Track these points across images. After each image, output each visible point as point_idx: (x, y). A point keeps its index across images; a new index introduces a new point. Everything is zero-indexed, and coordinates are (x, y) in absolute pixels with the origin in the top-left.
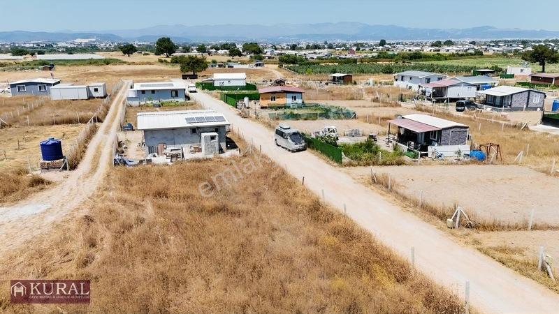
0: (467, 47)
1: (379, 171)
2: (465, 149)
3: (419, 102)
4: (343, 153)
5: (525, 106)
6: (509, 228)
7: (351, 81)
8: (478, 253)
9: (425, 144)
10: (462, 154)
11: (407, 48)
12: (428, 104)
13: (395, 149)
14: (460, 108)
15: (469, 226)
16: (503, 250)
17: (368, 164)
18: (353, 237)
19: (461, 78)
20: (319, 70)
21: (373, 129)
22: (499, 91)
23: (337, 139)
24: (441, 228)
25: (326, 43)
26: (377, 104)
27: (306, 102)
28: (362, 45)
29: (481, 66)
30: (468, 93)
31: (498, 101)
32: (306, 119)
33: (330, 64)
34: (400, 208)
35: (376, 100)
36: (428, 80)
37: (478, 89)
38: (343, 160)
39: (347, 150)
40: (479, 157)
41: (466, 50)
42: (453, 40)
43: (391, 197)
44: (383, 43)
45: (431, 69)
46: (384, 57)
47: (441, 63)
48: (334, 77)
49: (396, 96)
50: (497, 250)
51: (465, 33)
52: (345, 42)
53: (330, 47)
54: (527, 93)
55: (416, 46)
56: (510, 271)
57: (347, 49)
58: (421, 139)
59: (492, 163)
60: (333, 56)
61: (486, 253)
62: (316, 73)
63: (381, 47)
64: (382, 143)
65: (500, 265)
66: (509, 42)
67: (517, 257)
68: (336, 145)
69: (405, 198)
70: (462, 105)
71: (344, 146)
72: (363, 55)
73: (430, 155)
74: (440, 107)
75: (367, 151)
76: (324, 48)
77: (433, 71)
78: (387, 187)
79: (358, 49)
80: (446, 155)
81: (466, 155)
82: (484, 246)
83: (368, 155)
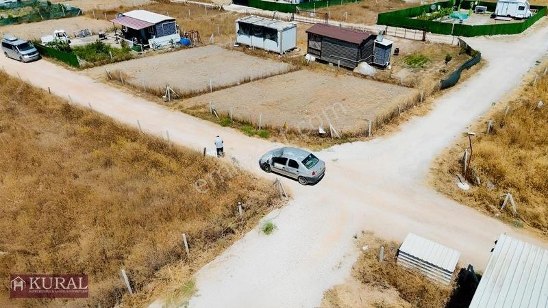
1: (112, 68)
2: (176, 37)
4: (78, 58)
6: (200, 93)
8: (181, 113)
9: (146, 38)
10: (174, 42)
13: (123, 44)
15: (177, 98)
16: (195, 108)
17: (103, 64)
18: (101, 124)
21: (101, 26)
23: (70, 42)
24: (160, 103)
32: (29, 22)
34: (131, 95)
38: (80, 64)
39: (83, 52)
40: (186, 44)
43: (125, 88)
50: (191, 109)
56: (197, 119)
58: (143, 34)
59: (195, 46)
61: (185, 112)
64: (111, 41)
65: (192, 117)
67: (202, 110)
68: (69, 50)
69: (134, 87)
71: (78, 48)
73: (151, 47)
75: (98, 53)
78: (120, 81)
80: (163, 44)
81: (178, 43)
82: (184, 109)
83: (100, 55)
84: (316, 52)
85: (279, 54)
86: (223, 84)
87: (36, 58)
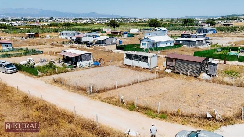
0: (88, 21)
1: (56, 76)
2: (92, 62)
3: (71, 44)
4: (38, 71)
5: (110, 43)
6: (110, 89)
7: (38, 36)
8: (100, 102)
9: (75, 62)
10: (91, 64)
11: (63, 21)
12: (75, 45)
13: (63, 65)
14: (88, 46)
15: (96, 92)
16: (108, 98)
17: (51, 74)
19: (87, 34)
20: (20, 31)
21: (52, 58)
22: (101, 38)
23: (35, 64)
25: (22, 18)
26: (53, 46)
27: (15, 48)
28: (42, 19)
29: (94, 28)
30: (90, 39)
31: (101, 42)
32: (16, 56)
33: (26, 28)
34: (68, 91)
35: (52, 44)
36: (74, 35)
37: (94, 38)
38: (39, 74)
39: (40, 69)
40: (97, 64)
41: (88, 22)
42: (82, 18)
43: (64, 87)
44: (52, 19)
45: (75, 30)
46: (53, 25)
47: (79, 27)
48: (29, 35)
49: (61, 42)
50: (106, 99)
51: (86, 15)
52: (32, 18)
53: (25, 20)
54: (110, 38)
55: (67, 20)
56: (111, 105)
57: (34, 21)
58: (74, 60)
59: (102, 66)
60: (27, 24)
61: (103, 101)
62: (18, 33)
63: (51, 21)
64: (57, 64)
65: (108, 104)
66: (102, 19)
67: (113, 100)
68: (34, 68)
69: (70, 86)
70: (88, 44)
71: (39, 67)
72: (43, 24)
73: (78, 66)
74: (80, 46)
75: (50, 68)
76: (22, 20)
77: (76, 31)
78: (61, 83)
79: (40, 21)
80: (84, 65)
81: (92, 64)
82: (102, 98)
83: (51, 70)
84: (171, 68)
85: (149, 69)
86: (123, 84)
87: (15, 71)
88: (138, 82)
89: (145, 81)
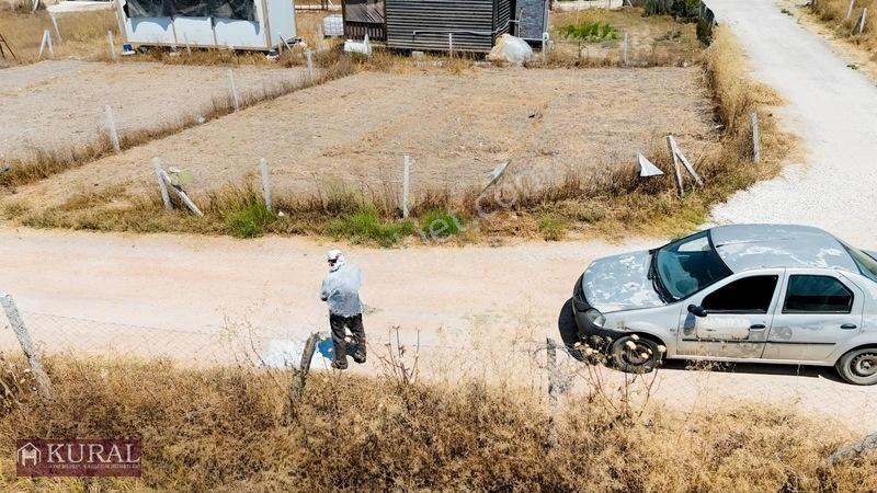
6: (78, 161)
16: (83, 203)
50: (67, 208)
67: (117, 204)
84: (369, 32)
85: (267, 52)
88: (231, 109)
89: (266, 98)
